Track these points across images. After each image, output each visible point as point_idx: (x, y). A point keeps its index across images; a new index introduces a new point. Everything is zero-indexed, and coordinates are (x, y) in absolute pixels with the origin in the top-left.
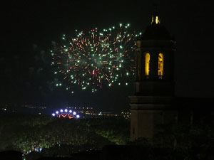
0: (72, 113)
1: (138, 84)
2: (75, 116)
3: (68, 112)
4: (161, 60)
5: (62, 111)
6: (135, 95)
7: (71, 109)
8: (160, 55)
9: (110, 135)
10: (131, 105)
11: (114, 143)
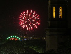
0: (16, 38)
1: (49, 22)
2: (18, 39)
3: (15, 37)
4: (61, 10)
5: (11, 37)
6: (48, 28)
7: (16, 36)
8: (60, 7)
9: (36, 49)
10: (46, 33)
11: (38, 52)
